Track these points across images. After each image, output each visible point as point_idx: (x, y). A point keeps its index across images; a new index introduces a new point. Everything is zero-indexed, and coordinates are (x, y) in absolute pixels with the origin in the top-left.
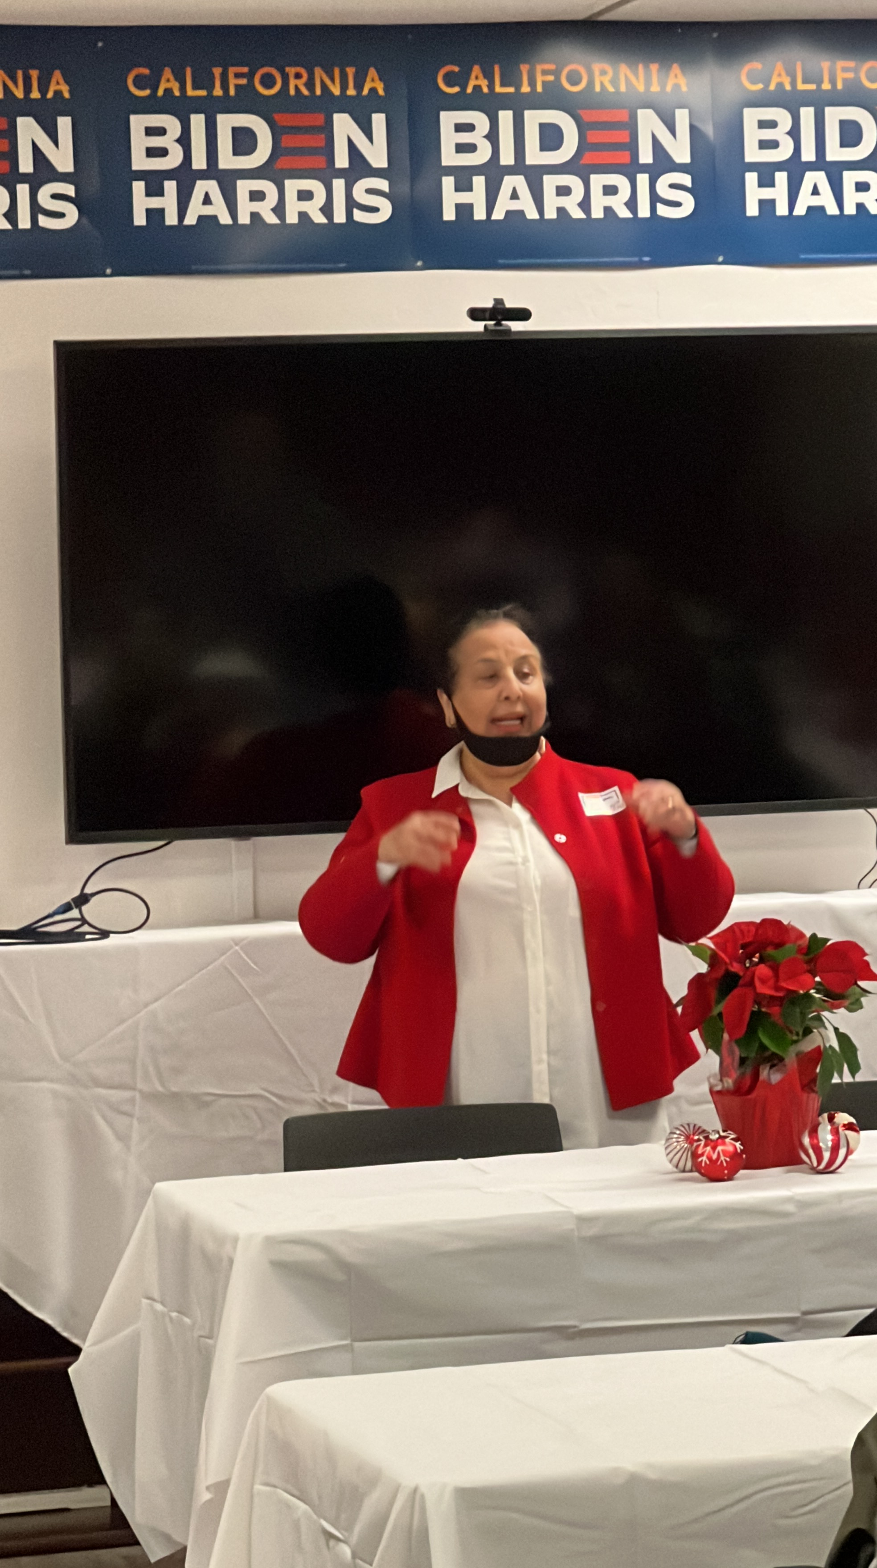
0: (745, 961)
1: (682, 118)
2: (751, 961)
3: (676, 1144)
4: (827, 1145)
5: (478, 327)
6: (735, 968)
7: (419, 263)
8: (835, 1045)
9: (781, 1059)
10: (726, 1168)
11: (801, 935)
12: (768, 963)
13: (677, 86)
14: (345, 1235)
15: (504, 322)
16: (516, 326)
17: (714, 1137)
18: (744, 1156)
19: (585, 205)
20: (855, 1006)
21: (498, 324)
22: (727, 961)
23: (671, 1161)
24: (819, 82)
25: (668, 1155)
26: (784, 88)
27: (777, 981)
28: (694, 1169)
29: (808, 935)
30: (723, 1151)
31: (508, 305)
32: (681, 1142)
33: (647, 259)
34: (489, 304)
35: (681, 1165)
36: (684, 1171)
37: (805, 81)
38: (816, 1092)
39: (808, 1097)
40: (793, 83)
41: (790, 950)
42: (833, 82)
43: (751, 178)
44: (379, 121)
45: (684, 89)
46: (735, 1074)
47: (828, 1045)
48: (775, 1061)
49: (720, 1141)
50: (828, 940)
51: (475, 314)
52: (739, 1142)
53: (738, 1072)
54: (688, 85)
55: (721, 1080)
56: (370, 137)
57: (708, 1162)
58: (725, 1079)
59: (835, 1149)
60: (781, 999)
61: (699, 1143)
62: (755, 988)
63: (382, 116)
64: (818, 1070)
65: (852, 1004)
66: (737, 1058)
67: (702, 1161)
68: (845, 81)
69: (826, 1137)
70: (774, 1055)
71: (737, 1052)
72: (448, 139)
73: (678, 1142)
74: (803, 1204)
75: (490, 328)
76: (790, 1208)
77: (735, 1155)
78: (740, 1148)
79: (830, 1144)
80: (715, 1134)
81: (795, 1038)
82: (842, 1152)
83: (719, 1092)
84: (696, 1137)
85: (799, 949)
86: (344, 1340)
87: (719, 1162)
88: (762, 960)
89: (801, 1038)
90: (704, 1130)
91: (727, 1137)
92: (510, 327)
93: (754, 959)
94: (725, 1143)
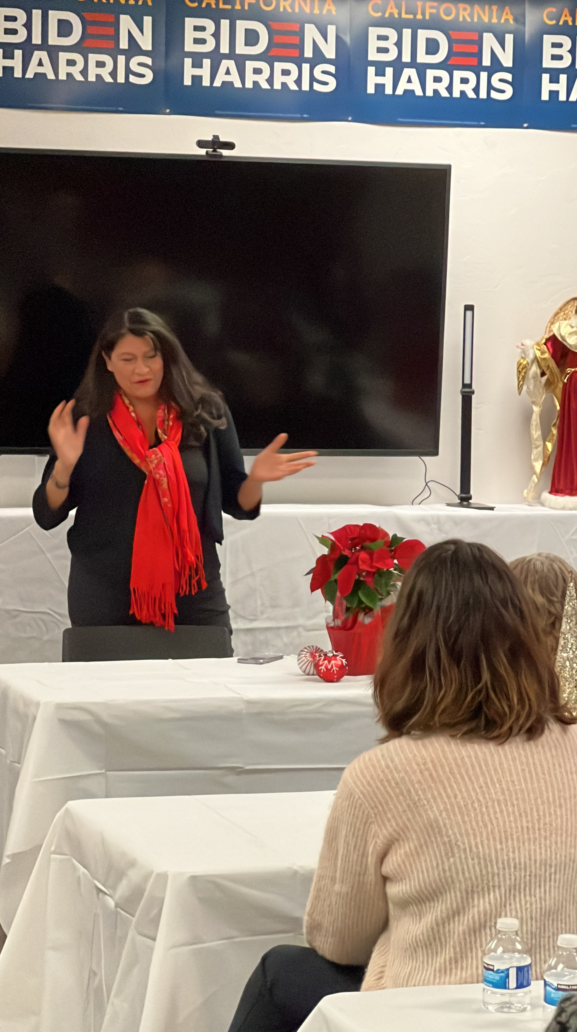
0: (352, 549)
1: (332, 31)
2: (355, 549)
3: (304, 658)
5: (203, 152)
6: (346, 553)
7: (168, 111)
9: (371, 610)
10: (336, 674)
11: (386, 534)
12: (366, 551)
13: (329, 11)
14: (105, 705)
15: (218, 150)
16: (225, 153)
17: (330, 655)
18: (347, 668)
19: (270, 80)
21: (215, 151)
22: (341, 548)
23: (301, 668)
24: (415, 15)
25: (299, 664)
26: (394, 17)
27: (372, 562)
28: (315, 673)
29: (391, 535)
30: (335, 664)
31: (222, 139)
32: (308, 657)
33: (305, 116)
34: (210, 138)
35: (307, 671)
36: (308, 675)
37: (406, 13)
40: (400, 14)
41: (380, 543)
42: (423, 14)
43: (371, 70)
44: (148, 21)
45: (334, 13)
46: (343, 617)
48: (368, 610)
49: (333, 658)
50: (404, 539)
51: (201, 144)
52: (345, 660)
53: (345, 616)
54: (336, 11)
55: (334, 620)
56: (142, 31)
57: (325, 670)
58: (336, 620)
60: (374, 573)
61: (319, 658)
62: (358, 565)
63: (150, 18)
66: (344, 607)
67: (321, 669)
68: (430, 14)
70: (367, 607)
71: (345, 603)
72: (189, 35)
75: (209, 153)
77: (342, 667)
78: (345, 663)
80: (330, 653)
81: (381, 597)
83: (332, 628)
84: (317, 654)
85: (386, 543)
86: (101, 770)
87: (332, 671)
88: (362, 548)
89: (383, 597)
90: (322, 650)
91: (338, 656)
92: (221, 153)
93: (358, 548)
94: (336, 659)
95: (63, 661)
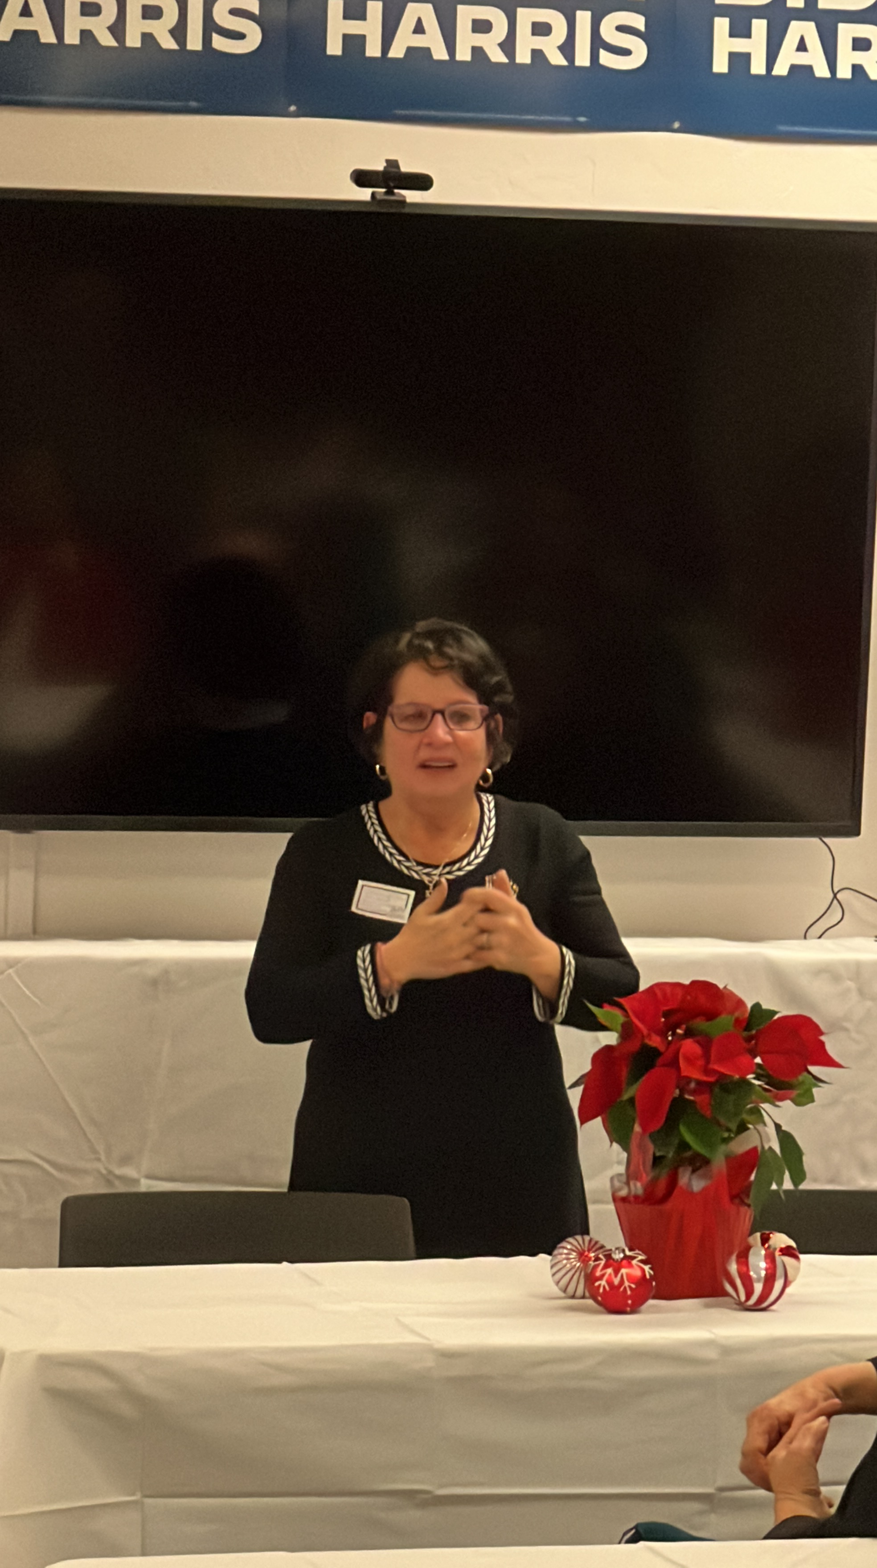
0: (667, 1033)
2: (674, 1034)
3: (565, 1262)
4: (758, 1274)
5: (365, 194)
6: (655, 1041)
7: (293, 108)
8: (777, 1148)
9: (706, 1162)
10: (630, 1297)
11: (740, 1003)
12: (699, 1038)
15: (396, 191)
16: (412, 196)
17: (618, 1256)
18: (654, 1283)
20: (805, 1099)
21: (390, 192)
22: (645, 1031)
23: (557, 1283)
25: (554, 1275)
27: (708, 1062)
28: (587, 1294)
29: (749, 1005)
30: (627, 1275)
31: (404, 168)
32: (572, 1260)
33: (582, 119)
34: (380, 167)
35: (571, 1289)
36: (573, 1297)
38: (749, 1206)
39: (738, 1213)
41: (725, 1021)
43: (721, 25)
46: (647, 1177)
47: (766, 1147)
48: (699, 1163)
49: (624, 1262)
50: (775, 1013)
51: (361, 178)
52: (649, 1266)
53: (651, 1175)
55: (628, 1183)
57: (607, 1288)
58: (632, 1183)
59: (770, 1280)
60: (712, 1085)
61: (597, 1263)
62: (678, 1069)
64: (753, 1177)
65: (799, 1095)
66: (650, 1157)
67: (599, 1286)
69: (758, 1264)
70: (697, 1155)
71: (651, 1148)
73: (568, 1259)
74: (727, 1350)
75: (378, 197)
76: (712, 1354)
77: (643, 1280)
78: (650, 1273)
79: (763, 1273)
80: (619, 1253)
81: (726, 1135)
82: (778, 1284)
83: (624, 1200)
84: (592, 1255)
85: (737, 1021)
86: (133, 1494)
87: (622, 1289)
88: (689, 1034)
89: (732, 1135)
90: (602, 1247)
91: (633, 1258)
92: (404, 197)
93: (679, 1031)
94: (630, 1266)
95: (61, 1265)
